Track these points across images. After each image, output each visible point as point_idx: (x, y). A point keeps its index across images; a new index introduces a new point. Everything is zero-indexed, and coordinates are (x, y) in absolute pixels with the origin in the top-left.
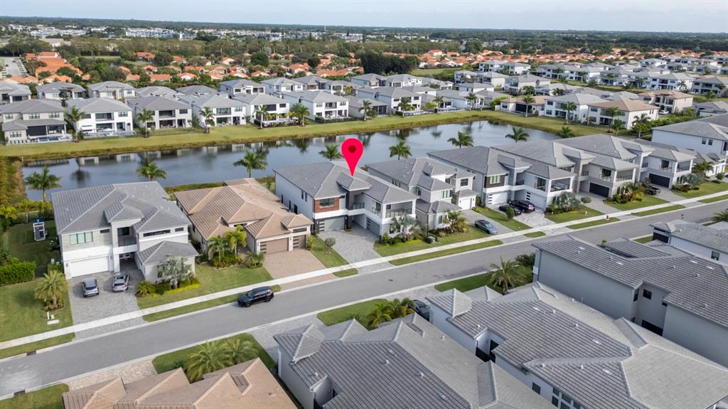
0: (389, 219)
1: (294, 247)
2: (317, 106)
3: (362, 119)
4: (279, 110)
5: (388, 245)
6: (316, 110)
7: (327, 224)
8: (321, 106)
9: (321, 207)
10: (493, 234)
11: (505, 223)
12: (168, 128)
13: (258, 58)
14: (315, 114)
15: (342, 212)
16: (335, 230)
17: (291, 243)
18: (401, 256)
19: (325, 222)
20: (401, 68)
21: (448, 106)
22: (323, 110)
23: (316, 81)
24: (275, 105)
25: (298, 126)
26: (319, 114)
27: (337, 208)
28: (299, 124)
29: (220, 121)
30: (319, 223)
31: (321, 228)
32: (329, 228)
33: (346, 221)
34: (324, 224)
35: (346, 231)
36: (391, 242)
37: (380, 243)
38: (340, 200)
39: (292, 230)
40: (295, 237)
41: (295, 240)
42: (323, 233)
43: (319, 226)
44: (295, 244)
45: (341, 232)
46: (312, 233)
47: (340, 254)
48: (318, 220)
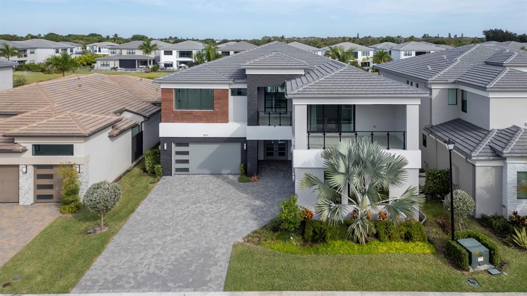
5: (294, 242)
7: (197, 154)
9: (177, 109)
16: (217, 174)
17: (27, 184)
19: (191, 148)
27: (223, 117)
30: (175, 148)
31: (178, 162)
32: (202, 166)
33: (244, 153)
34: (187, 153)
35: (240, 180)
36: (309, 232)
37: (277, 228)
38: (231, 99)
39: (28, 145)
40: (37, 167)
41: (39, 177)
42: (183, 176)
43: (175, 157)
44: (39, 187)
45: (224, 179)
46: (153, 174)
47: (110, 246)
48: (169, 140)
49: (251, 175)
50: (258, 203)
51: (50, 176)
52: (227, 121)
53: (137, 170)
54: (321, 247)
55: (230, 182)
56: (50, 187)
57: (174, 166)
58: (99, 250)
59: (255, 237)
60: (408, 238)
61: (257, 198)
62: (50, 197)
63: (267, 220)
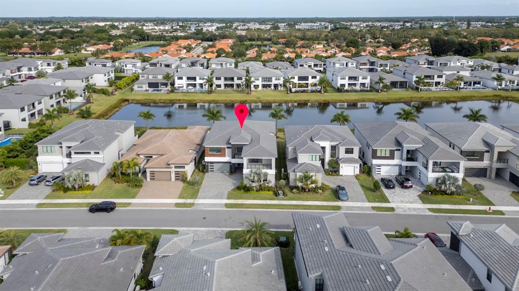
0: (249, 170)
1: (176, 179)
2: (341, 79)
3: (377, 91)
4: (311, 81)
5: (242, 191)
6: (340, 82)
7: (216, 166)
8: (344, 79)
9: (210, 153)
10: (342, 200)
11: (370, 193)
12: (230, 89)
13: (351, 42)
14: (339, 85)
15: (227, 159)
16: (222, 172)
17: (173, 176)
18: (240, 201)
19: (214, 164)
20: (470, 51)
21: (476, 85)
22: (346, 82)
23: (368, 60)
24: (308, 77)
25: (319, 94)
26: (343, 85)
27: (224, 155)
28: (320, 92)
29: (264, 86)
30: (209, 165)
31: (210, 168)
32: (218, 170)
33: (231, 166)
34: (213, 166)
35: (230, 174)
36: (246, 189)
37: (238, 188)
38: (226, 149)
39: (173, 166)
40: (175, 171)
41: (176, 174)
42: (212, 173)
43: (209, 167)
44: (176, 177)
45: (225, 174)
46: (203, 171)
47: (200, 191)
48: (208, 162)
49: (233, 173)
50: (235, 182)
51: (179, 174)
52: (225, 156)
53: (197, 170)
54: (248, 192)
55: (227, 175)
56: (179, 177)
57: (209, 170)
58: (198, 192)
59: (233, 190)
60: (269, 190)
61: (234, 180)
62: (179, 179)
63: (237, 186)
